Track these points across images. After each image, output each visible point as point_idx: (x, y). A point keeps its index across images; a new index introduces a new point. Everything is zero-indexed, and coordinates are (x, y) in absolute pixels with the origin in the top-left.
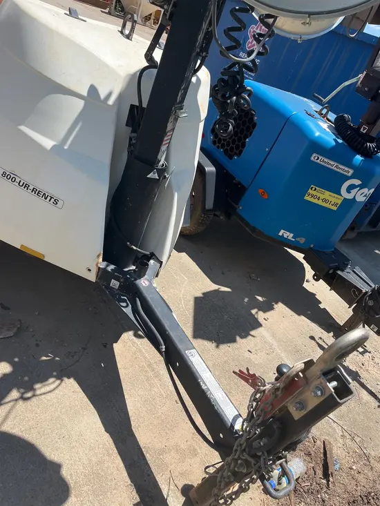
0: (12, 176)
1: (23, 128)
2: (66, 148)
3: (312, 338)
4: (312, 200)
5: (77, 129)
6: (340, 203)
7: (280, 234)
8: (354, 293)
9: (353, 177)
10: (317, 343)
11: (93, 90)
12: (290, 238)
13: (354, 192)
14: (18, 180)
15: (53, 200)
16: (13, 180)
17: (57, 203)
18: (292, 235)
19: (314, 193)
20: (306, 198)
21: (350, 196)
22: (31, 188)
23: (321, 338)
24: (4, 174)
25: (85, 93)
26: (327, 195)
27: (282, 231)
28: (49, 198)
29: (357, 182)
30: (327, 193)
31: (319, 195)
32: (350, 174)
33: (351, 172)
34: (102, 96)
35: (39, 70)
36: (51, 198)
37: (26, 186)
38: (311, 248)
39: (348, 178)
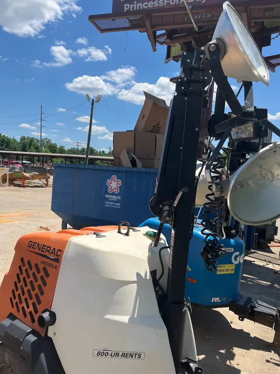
0: (105, 352)
1: (108, 316)
2: (136, 316)
3: (268, 361)
4: (221, 273)
5: (138, 304)
6: (234, 268)
7: (213, 301)
8: (270, 318)
9: (235, 252)
10: (273, 363)
11: (138, 275)
12: (218, 301)
13: (238, 259)
14: (110, 353)
15: (137, 355)
16: (106, 355)
17: (140, 356)
18: (219, 298)
19: (221, 268)
20: (218, 273)
21: (237, 262)
22: (121, 354)
23: (271, 358)
24: (99, 354)
25: (135, 279)
26: (227, 266)
27: (213, 299)
28: (134, 355)
29: (237, 253)
30: (226, 265)
31: (223, 268)
32: (233, 251)
33: (233, 249)
34: (143, 276)
35: (110, 278)
36: (136, 354)
37: (117, 355)
38: (230, 301)
39: (233, 253)
